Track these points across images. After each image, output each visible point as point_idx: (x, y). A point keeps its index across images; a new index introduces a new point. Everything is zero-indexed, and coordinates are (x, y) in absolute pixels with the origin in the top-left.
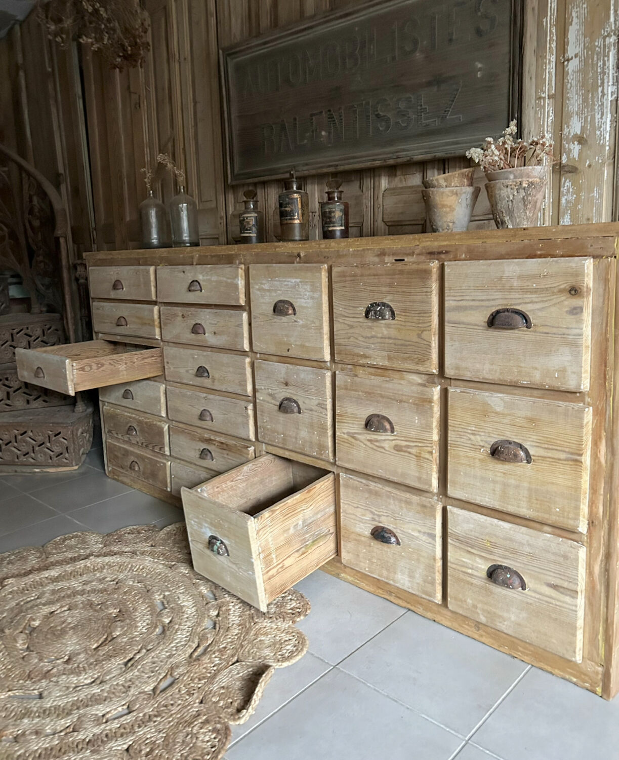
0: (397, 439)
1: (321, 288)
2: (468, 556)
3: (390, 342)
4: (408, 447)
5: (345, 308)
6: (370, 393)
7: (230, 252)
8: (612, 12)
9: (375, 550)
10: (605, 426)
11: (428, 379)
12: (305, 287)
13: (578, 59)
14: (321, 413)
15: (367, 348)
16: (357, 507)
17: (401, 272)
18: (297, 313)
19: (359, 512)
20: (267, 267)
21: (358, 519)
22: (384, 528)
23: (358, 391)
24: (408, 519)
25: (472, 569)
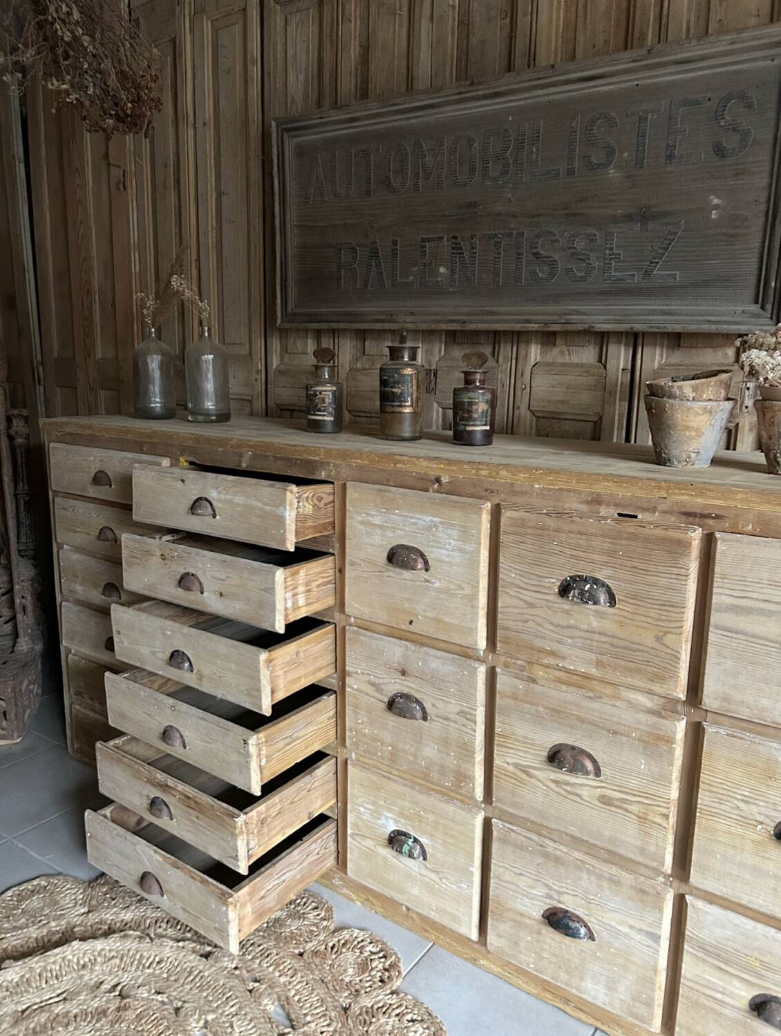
0: (604, 787)
1: (480, 538)
2: (718, 974)
3: (603, 640)
4: (624, 801)
5: (520, 575)
6: (558, 712)
7: (312, 458)
9: (548, 941)
11: (664, 703)
12: (449, 532)
14: (463, 725)
15: (558, 642)
16: (521, 874)
17: (633, 537)
18: (432, 570)
19: (523, 882)
20: (380, 491)
21: (520, 891)
22: (567, 911)
23: (537, 705)
24: (612, 905)
25: (721, 993)
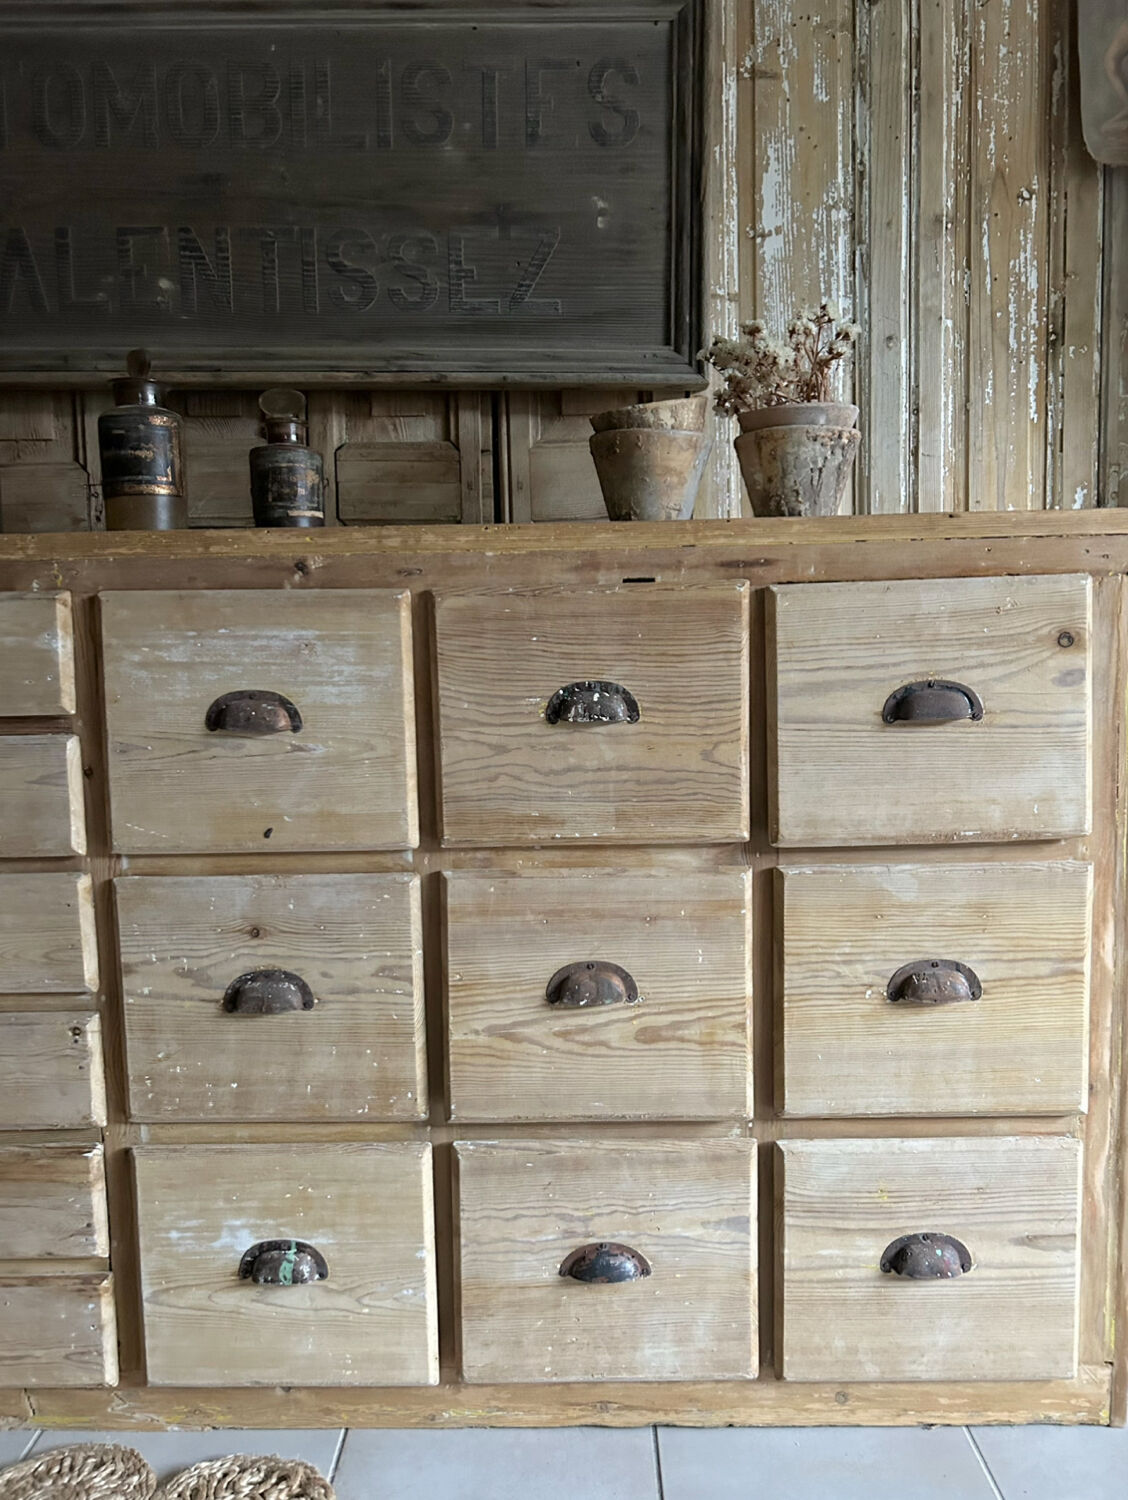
0: (644, 1014)
1: (396, 654)
2: (836, 1239)
3: (625, 778)
4: (677, 1025)
5: (478, 704)
6: (560, 913)
7: (13, 556)
8: (840, 165)
9: (574, 1311)
10: (1113, 896)
12: (339, 651)
13: (781, 236)
14: (387, 992)
15: (552, 799)
16: (516, 1218)
21: (519, 1246)
22: (601, 1245)
23: (522, 913)
24: (674, 1202)
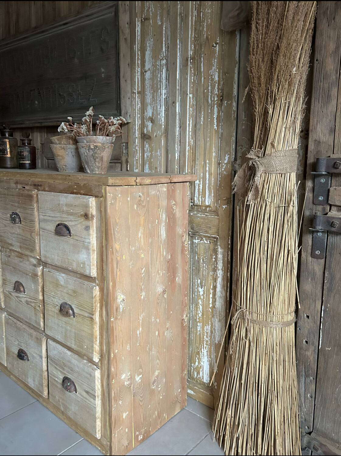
0: (26, 297)
2: (55, 370)
3: (21, 237)
4: (31, 302)
5: (2, 214)
6: (15, 268)
8: (164, 45)
10: (104, 299)
13: (150, 71)
15: (12, 240)
17: (22, 195)
19: (13, 340)
21: (12, 343)
22: (23, 350)
23: (10, 266)
24: (32, 346)
25: (57, 378)
